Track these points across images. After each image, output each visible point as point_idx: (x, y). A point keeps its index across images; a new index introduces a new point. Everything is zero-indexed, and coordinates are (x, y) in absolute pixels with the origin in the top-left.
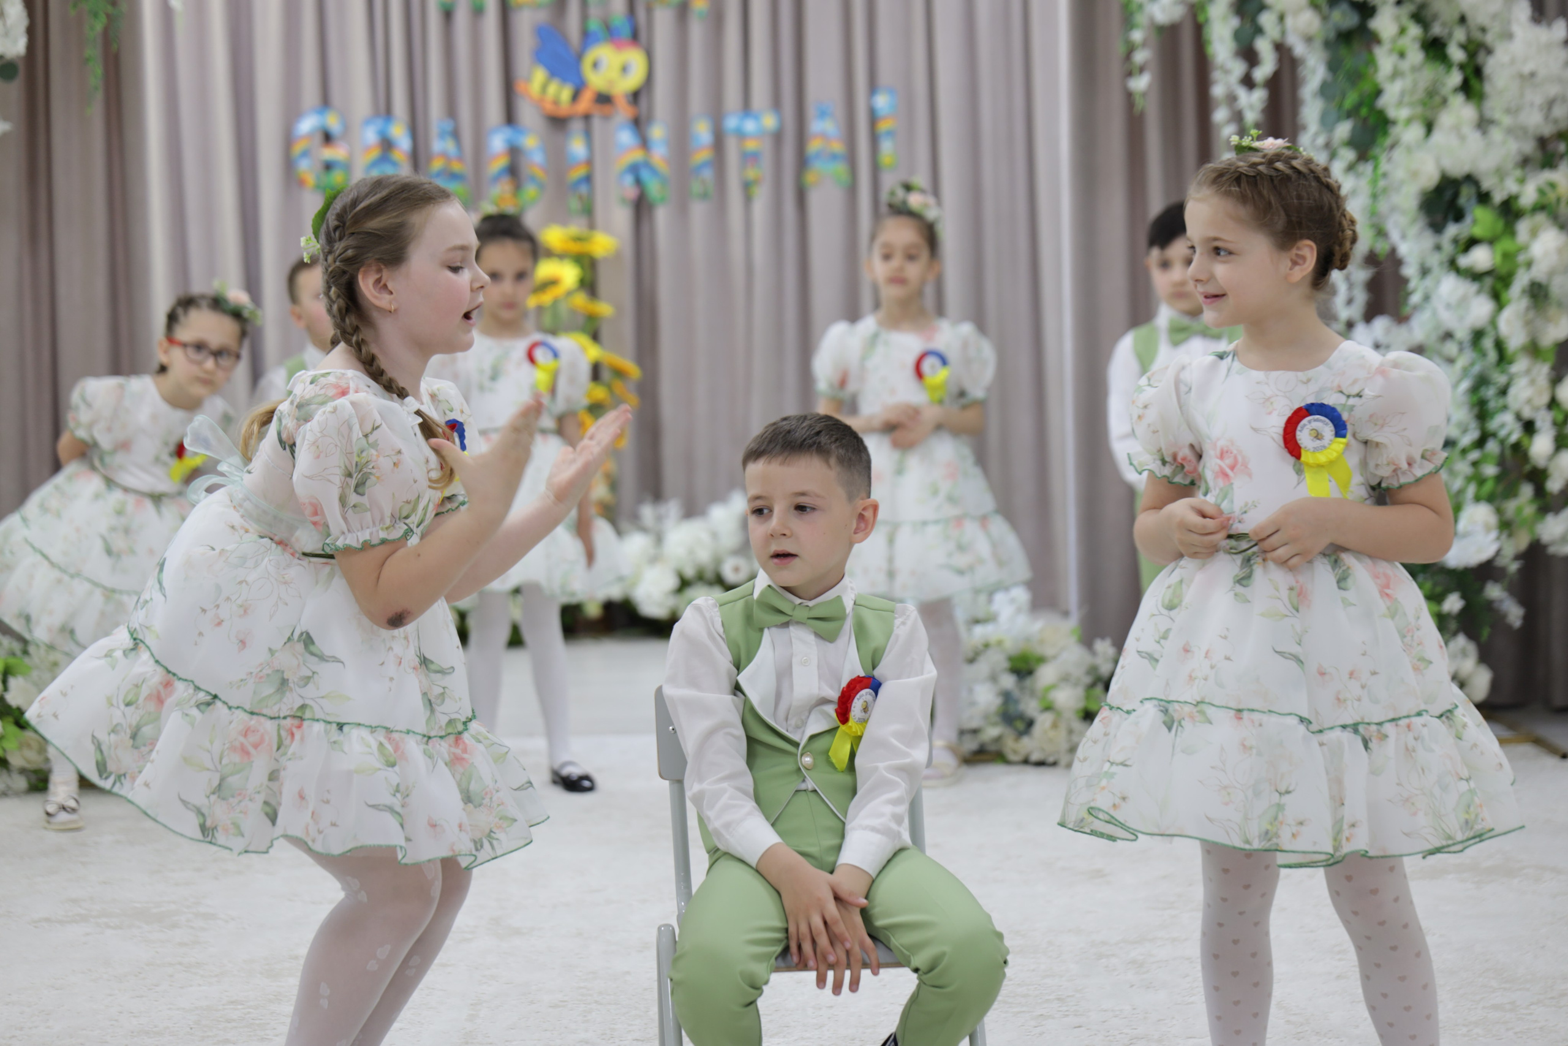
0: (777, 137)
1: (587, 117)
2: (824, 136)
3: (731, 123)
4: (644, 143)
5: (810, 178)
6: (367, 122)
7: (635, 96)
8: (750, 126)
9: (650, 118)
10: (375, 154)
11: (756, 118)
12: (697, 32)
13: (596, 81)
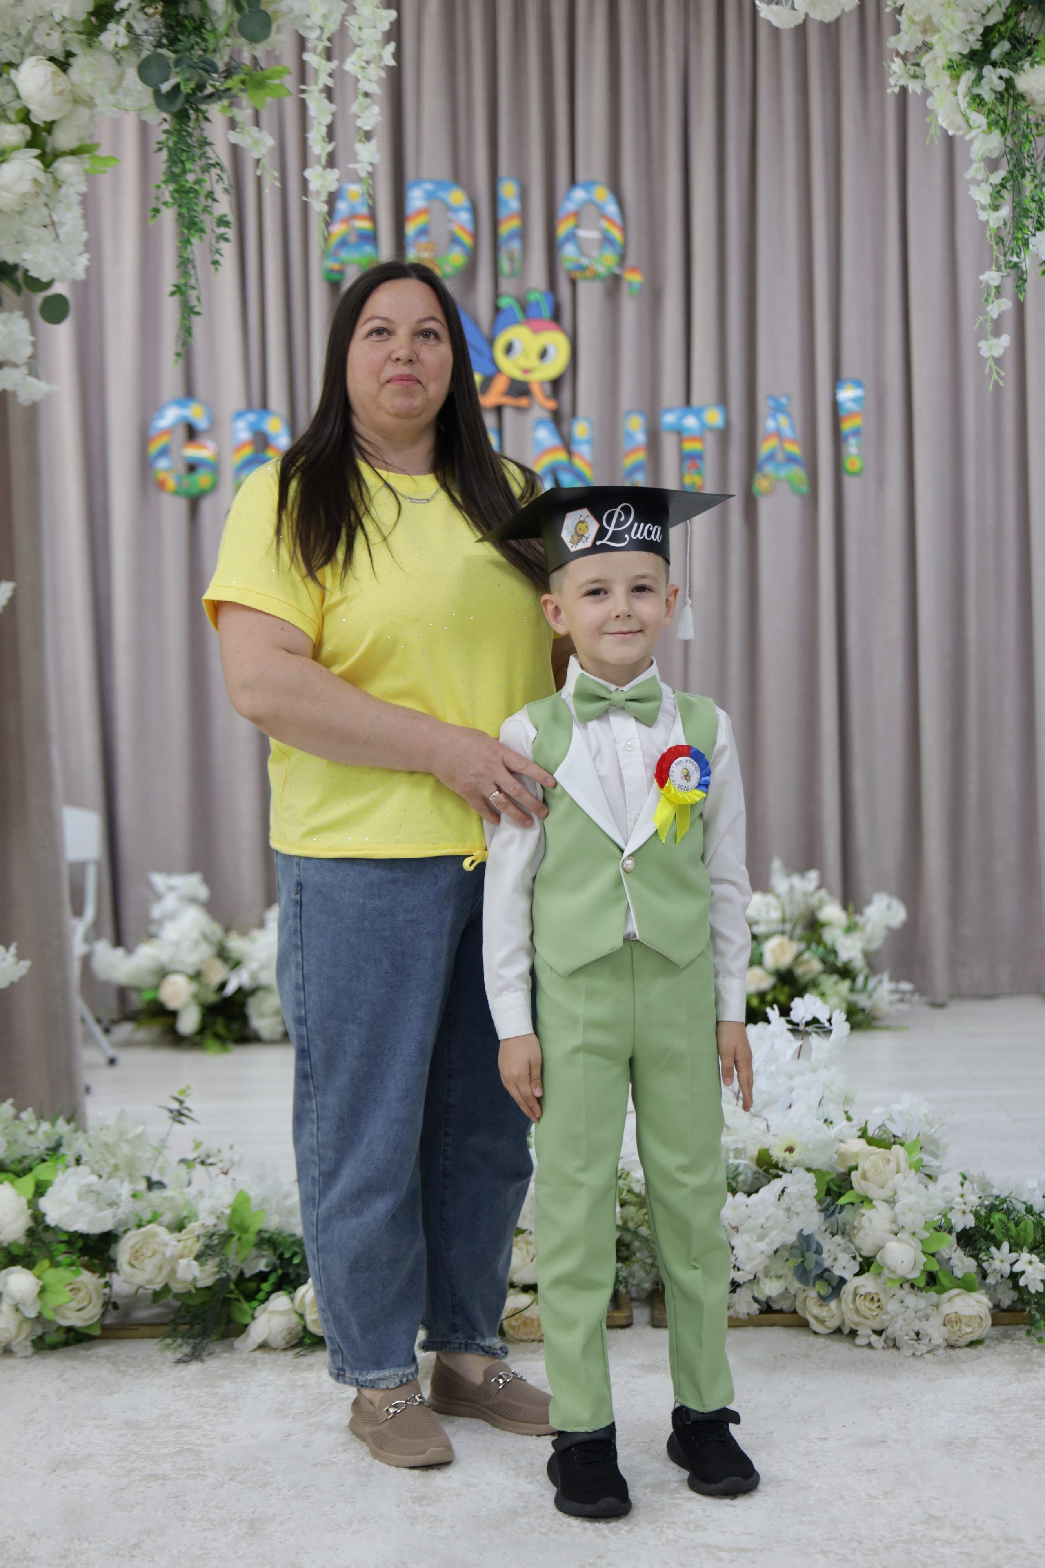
0: (723, 435)
1: (499, 410)
2: (778, 434)
3: (669, 419)
4: (567, 444)
5: (761, 484)
6: (239, 415)
7: (556, 384)
8: (691, 422)
9: (574, 414)
10: (247, 452)
11: (698, 413)
12: (630, 310)
13: (510, 367)
